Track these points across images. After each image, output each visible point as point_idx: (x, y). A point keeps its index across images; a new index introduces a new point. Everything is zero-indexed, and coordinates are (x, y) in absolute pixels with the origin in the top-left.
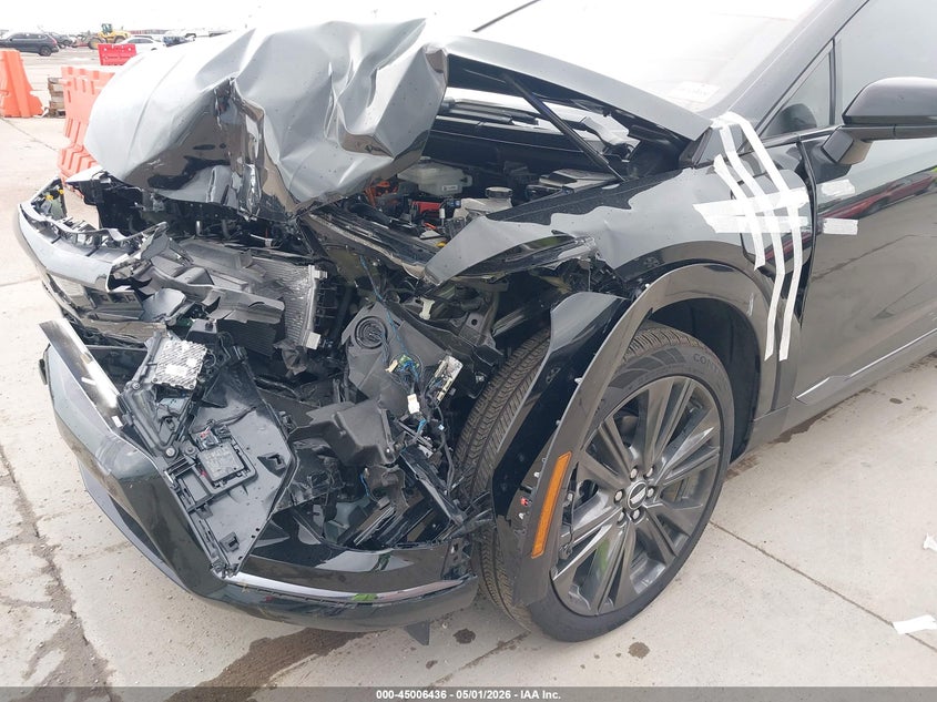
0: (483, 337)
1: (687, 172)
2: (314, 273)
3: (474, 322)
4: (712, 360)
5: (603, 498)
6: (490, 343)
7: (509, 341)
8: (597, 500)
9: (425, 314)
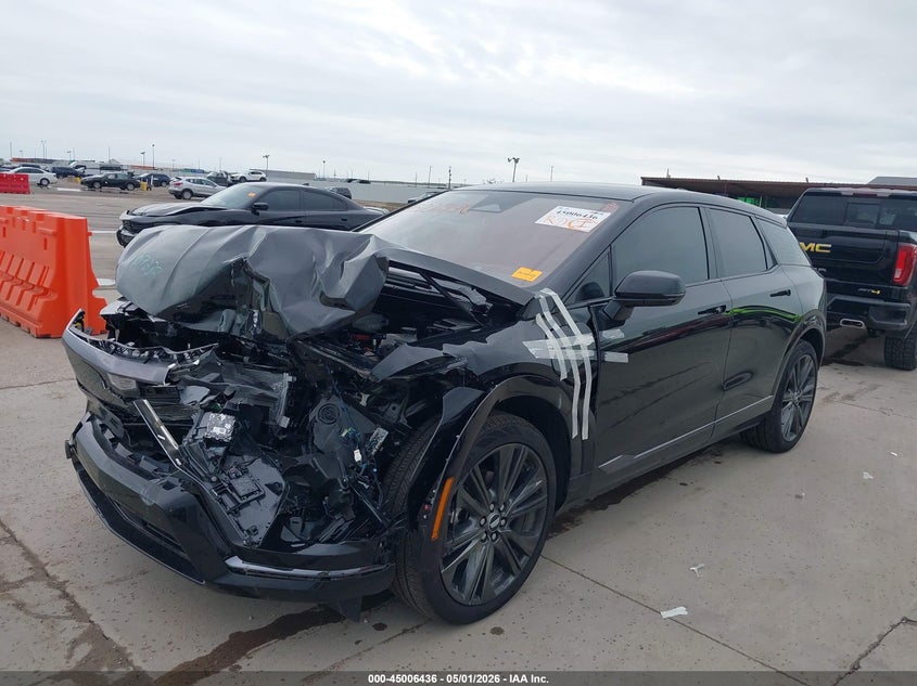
0: (399, 418)
1: (520, 323)
2: (288, 378)
3: (394, 408)
4: (538, 434)
5: (474, 521)
6: (403, 421)
7: (416, 421)
8: (470, 523)
9: (363, 403)
